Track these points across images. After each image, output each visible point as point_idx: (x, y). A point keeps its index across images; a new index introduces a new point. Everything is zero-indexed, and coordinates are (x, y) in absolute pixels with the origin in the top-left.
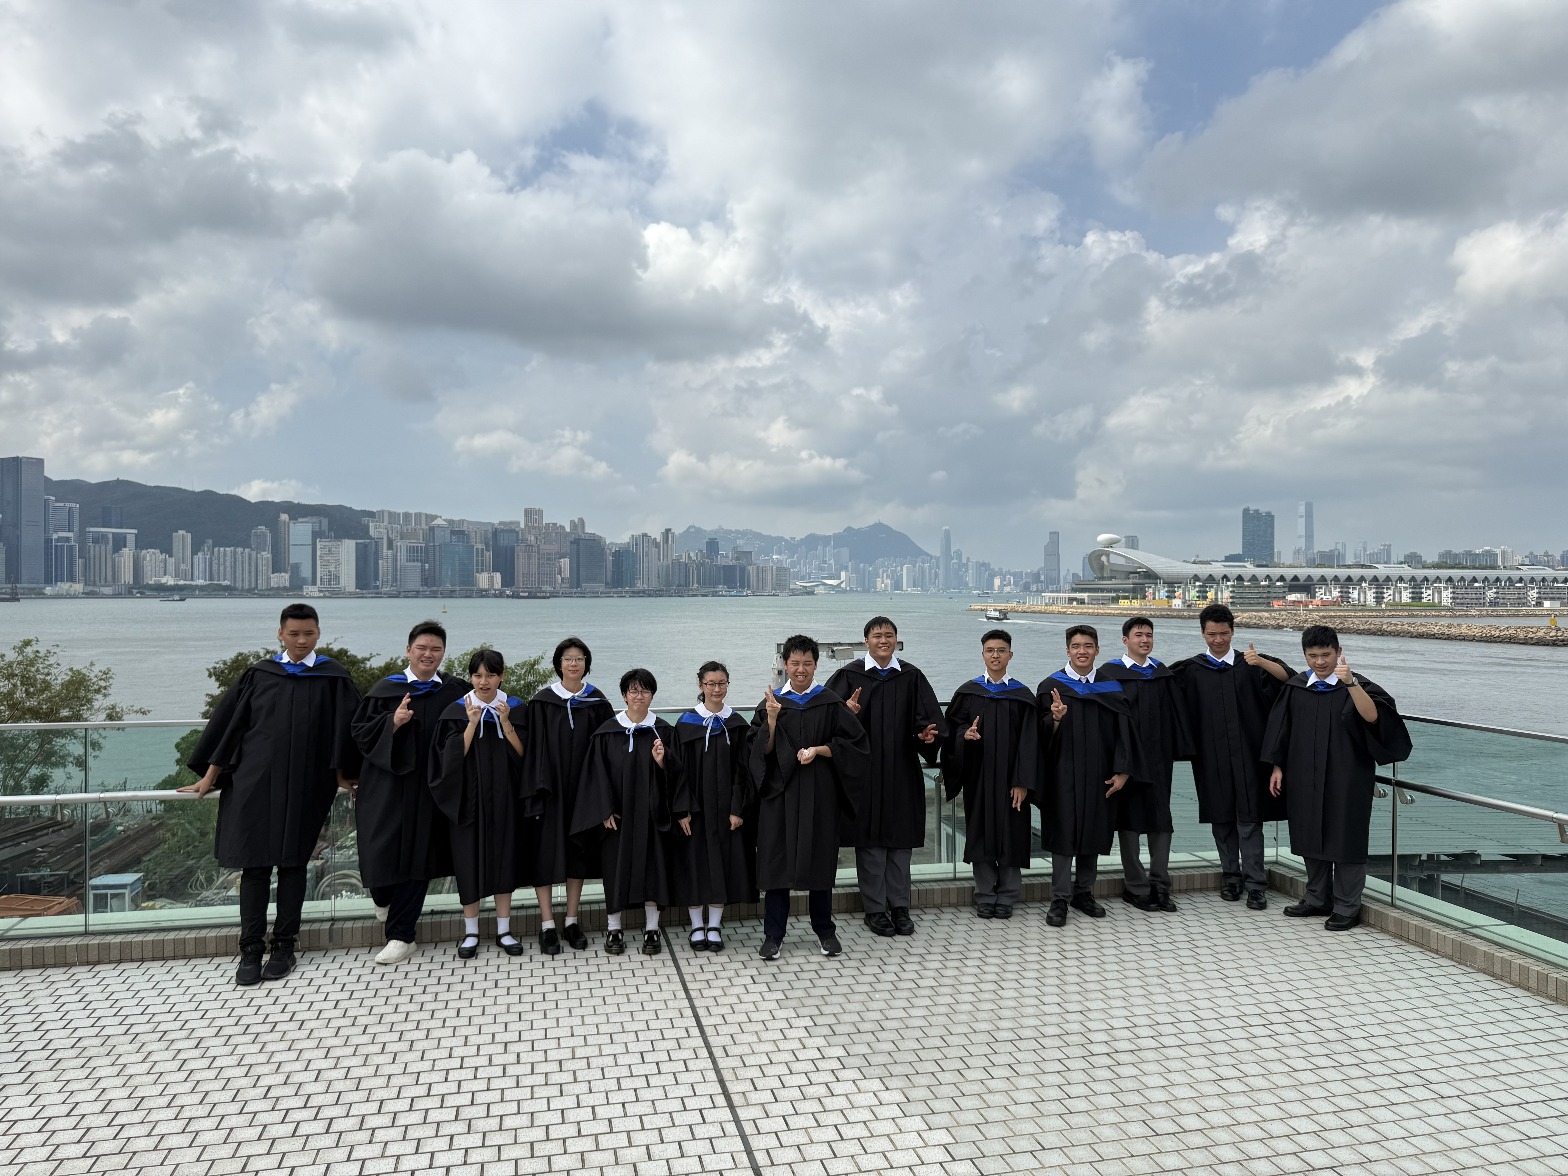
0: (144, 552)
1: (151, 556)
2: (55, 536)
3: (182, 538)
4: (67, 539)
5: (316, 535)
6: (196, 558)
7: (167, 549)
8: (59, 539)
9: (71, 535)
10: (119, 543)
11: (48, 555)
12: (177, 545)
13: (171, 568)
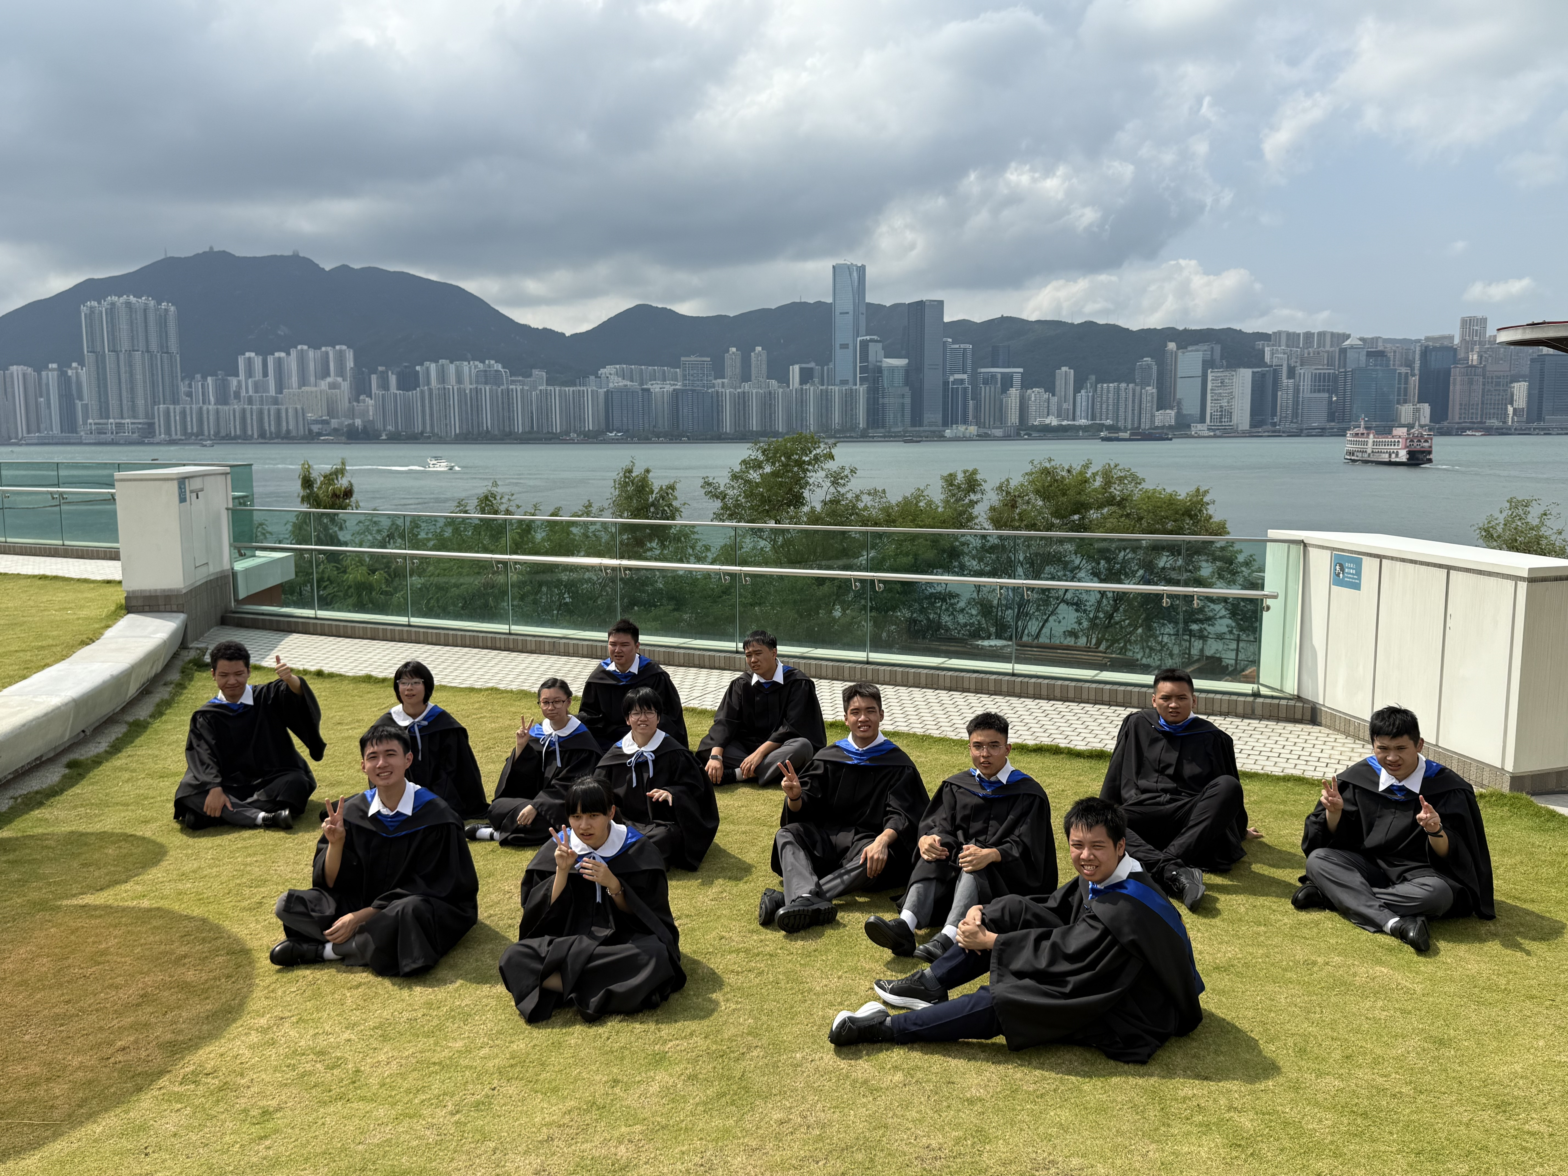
0: (1029, 391)
1: (1036, 395)
2: (951, 379)
3: (1065, 374)
4: (962, 381)
5: (1208, 364)
6: (1079, 396)
7: (1051, 389)
8: (955, 382)
9: (965, 376)
10: (1007, 383)
11: (945, 396)
12: (1059, 383)
13: (1054, 408)
